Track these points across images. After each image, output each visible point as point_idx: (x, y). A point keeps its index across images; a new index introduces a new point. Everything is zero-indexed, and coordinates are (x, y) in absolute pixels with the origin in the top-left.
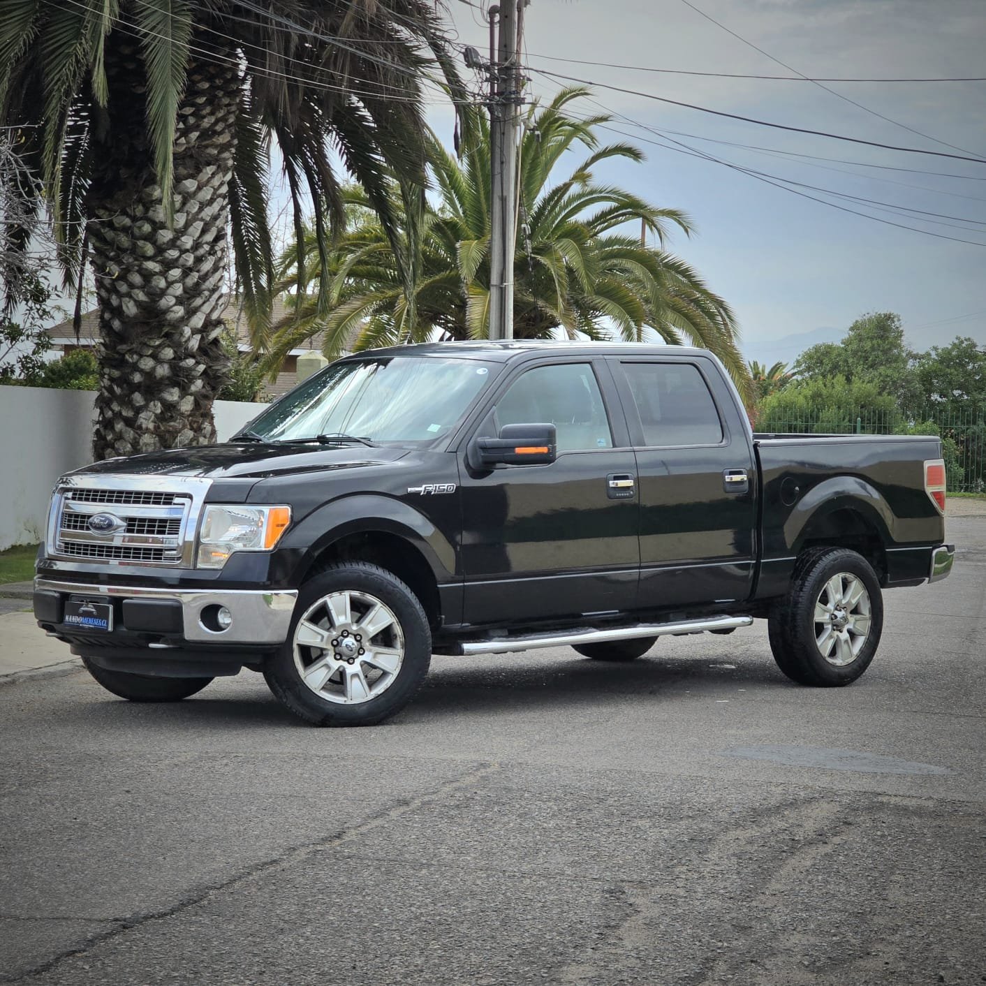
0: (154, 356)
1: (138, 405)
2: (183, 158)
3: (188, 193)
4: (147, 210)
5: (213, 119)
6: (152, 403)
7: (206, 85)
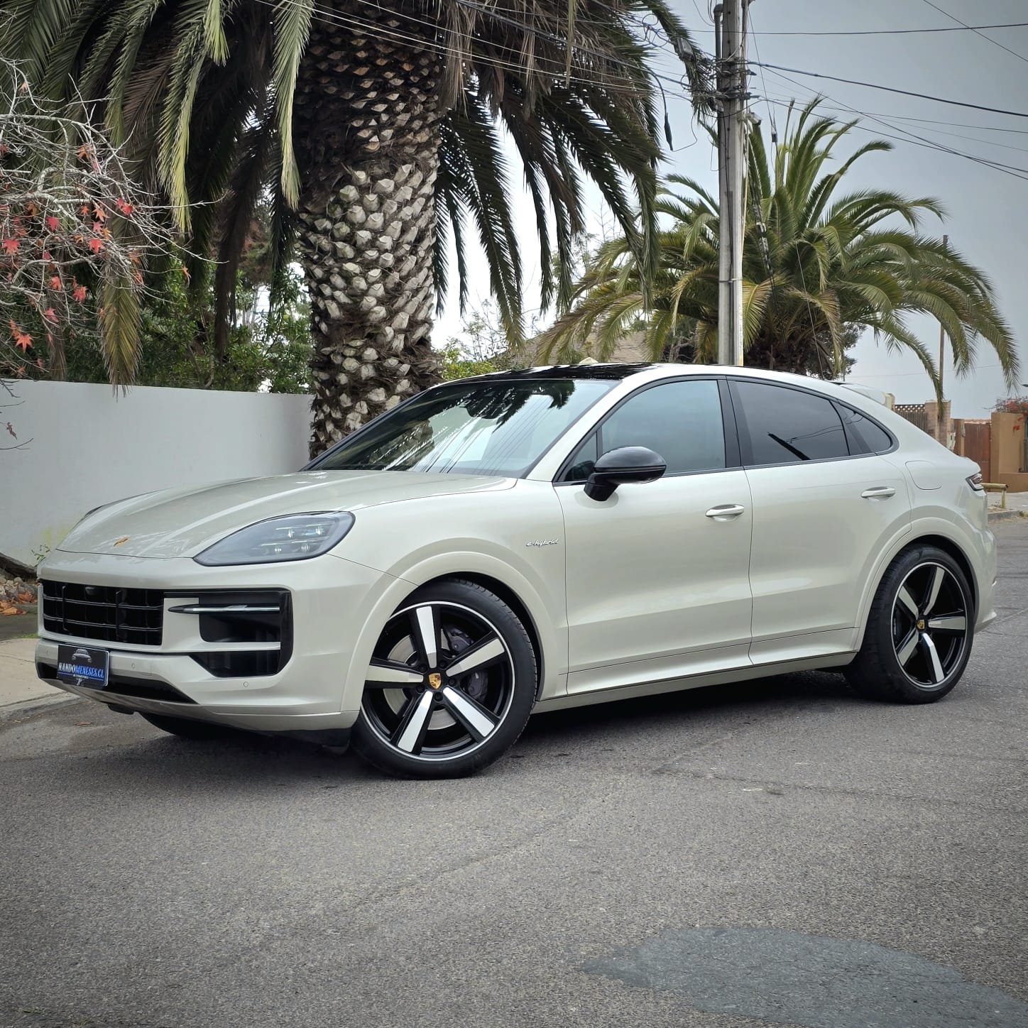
0: (359, 358)
1: (345, 406)
2: (379, 158)
3: (385, 193)
4: (345, 210)
5: (407, 116)
6: (358, 404)
7: (399, 82)
